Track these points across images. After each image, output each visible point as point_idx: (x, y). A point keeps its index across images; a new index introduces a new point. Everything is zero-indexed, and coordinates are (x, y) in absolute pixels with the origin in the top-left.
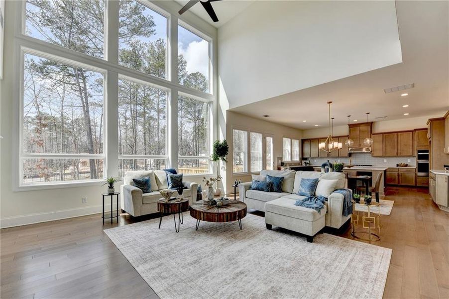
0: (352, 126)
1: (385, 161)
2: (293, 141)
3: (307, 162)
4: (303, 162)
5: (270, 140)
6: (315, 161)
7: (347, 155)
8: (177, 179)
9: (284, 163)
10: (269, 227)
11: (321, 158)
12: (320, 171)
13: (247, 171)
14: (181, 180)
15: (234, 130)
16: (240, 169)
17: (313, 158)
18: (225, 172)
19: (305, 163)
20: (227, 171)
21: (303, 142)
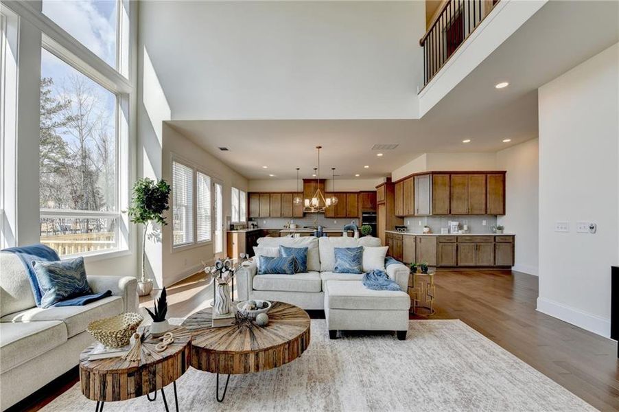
0: (306, 181)
1: (335, 222)
2: (241, 192)
3: (255, 223)
4: (250, 223)
5: (218, 188)
6: (265, 222)
7: (302, 215)
8: (69, 273)
9: (233, 225)
10: (333, 335)
11: (273, 218)
12: (342, 235)
13: (191, 240)
14: (83, 274)
15: (174, 163)
16: (182, 235)
17: (261, 218)
18: (160, 244)
19: (253, 224)
20: (163, 242)
21: (250, 195)
